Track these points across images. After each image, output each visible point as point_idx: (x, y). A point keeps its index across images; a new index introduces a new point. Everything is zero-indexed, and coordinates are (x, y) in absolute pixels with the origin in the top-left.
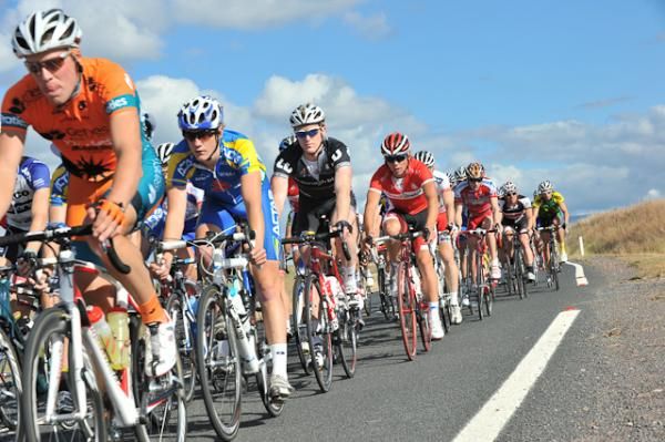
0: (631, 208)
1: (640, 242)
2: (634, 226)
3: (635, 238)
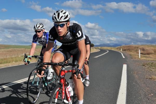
0: (129, 45)
1: (130, 50)
2: (129, 48)
3: (129, 50)
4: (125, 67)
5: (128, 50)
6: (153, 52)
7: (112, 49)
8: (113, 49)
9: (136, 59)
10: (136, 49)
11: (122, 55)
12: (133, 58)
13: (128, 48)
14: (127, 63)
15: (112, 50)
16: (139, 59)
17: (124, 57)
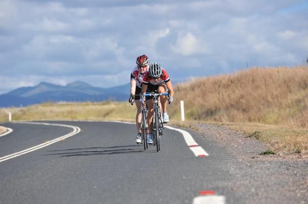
1: (245, 111)
2: (238, 93)
5: (234, 112)
7: (107, 114)
10: (292, 97)
11: (189, 139)
12: (272, 149)
13: (230, 95)
15: (107, 120)
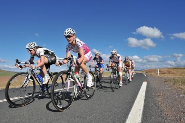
4: (145, 84)
5: (149, 72)
6: (167, 72)
8: (139, 72)
9: (156, 77)
12: (153, 76)
14: (148, 80)
16: (158, 76)
17: (146, 76)
